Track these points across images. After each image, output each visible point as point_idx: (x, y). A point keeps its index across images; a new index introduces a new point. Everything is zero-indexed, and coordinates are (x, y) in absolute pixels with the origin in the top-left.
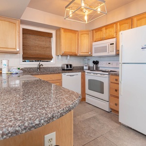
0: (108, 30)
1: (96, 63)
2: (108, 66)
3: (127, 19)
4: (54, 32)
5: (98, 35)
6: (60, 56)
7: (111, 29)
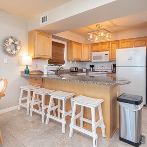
0: (103, 46)
1: (92, 66)
2: (102, 68)
3: (116, 41)
4: (65, 43)
5: (95, 48)
6: (71, 61)
7: (105, 45)
